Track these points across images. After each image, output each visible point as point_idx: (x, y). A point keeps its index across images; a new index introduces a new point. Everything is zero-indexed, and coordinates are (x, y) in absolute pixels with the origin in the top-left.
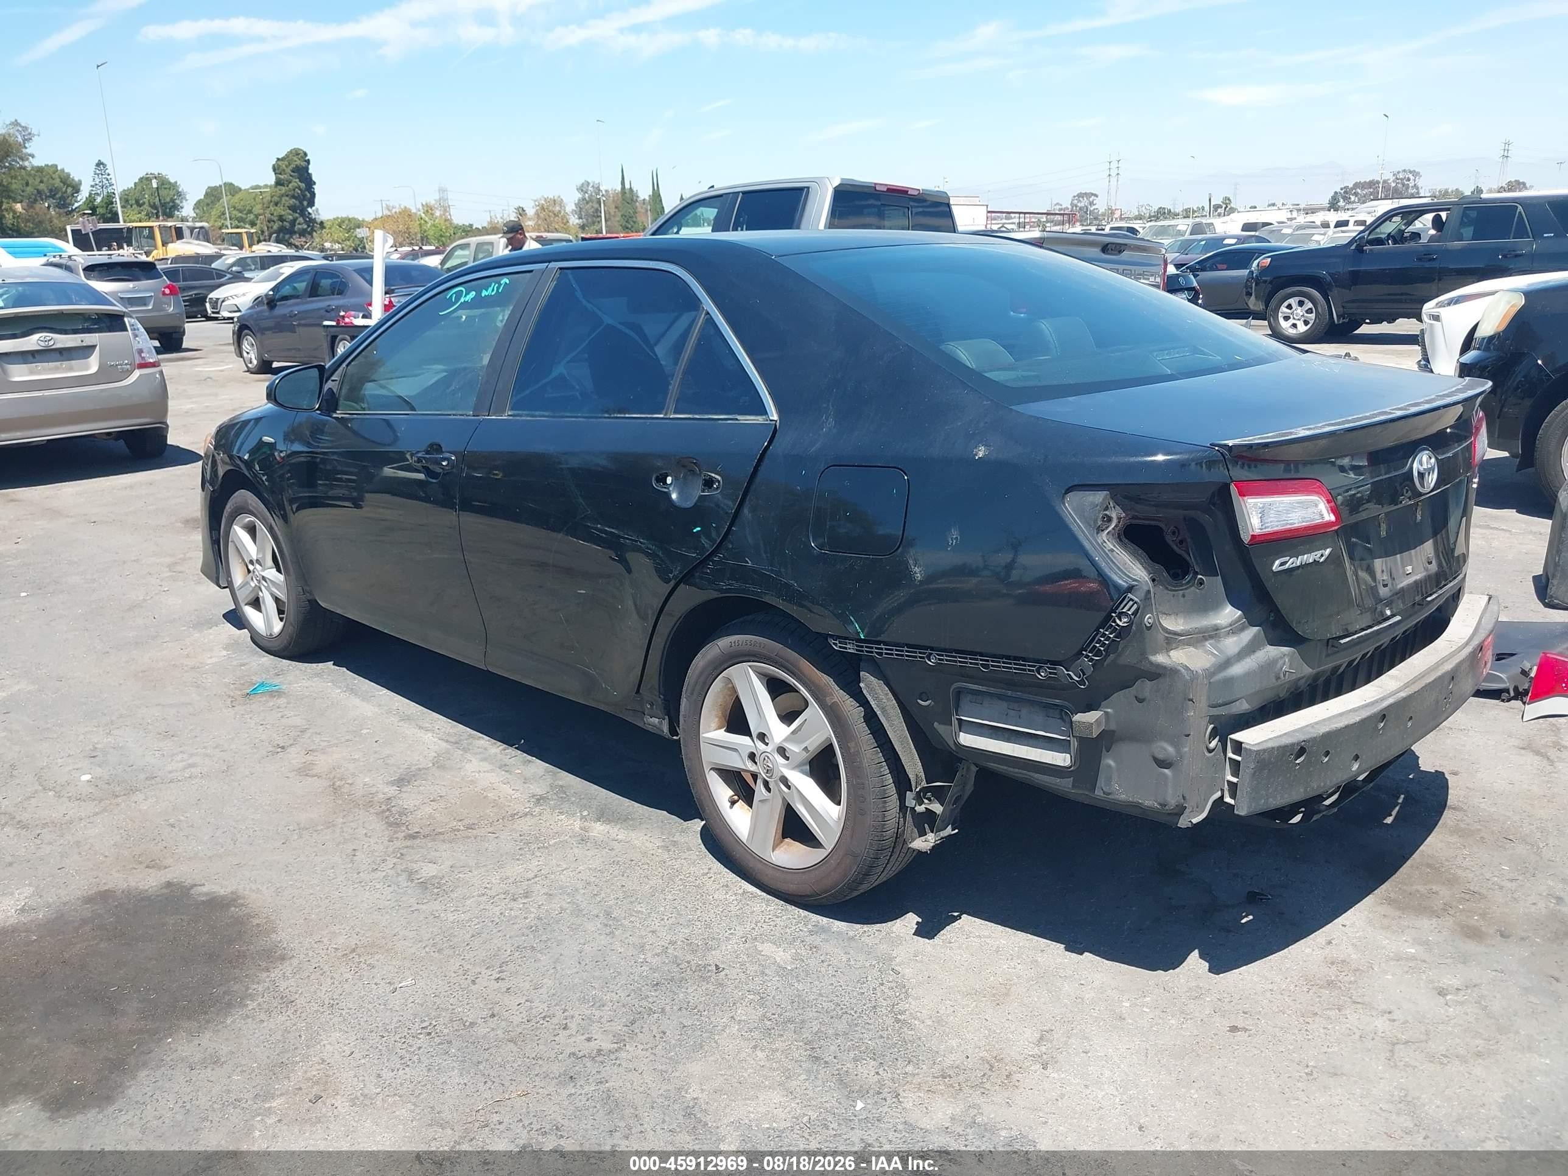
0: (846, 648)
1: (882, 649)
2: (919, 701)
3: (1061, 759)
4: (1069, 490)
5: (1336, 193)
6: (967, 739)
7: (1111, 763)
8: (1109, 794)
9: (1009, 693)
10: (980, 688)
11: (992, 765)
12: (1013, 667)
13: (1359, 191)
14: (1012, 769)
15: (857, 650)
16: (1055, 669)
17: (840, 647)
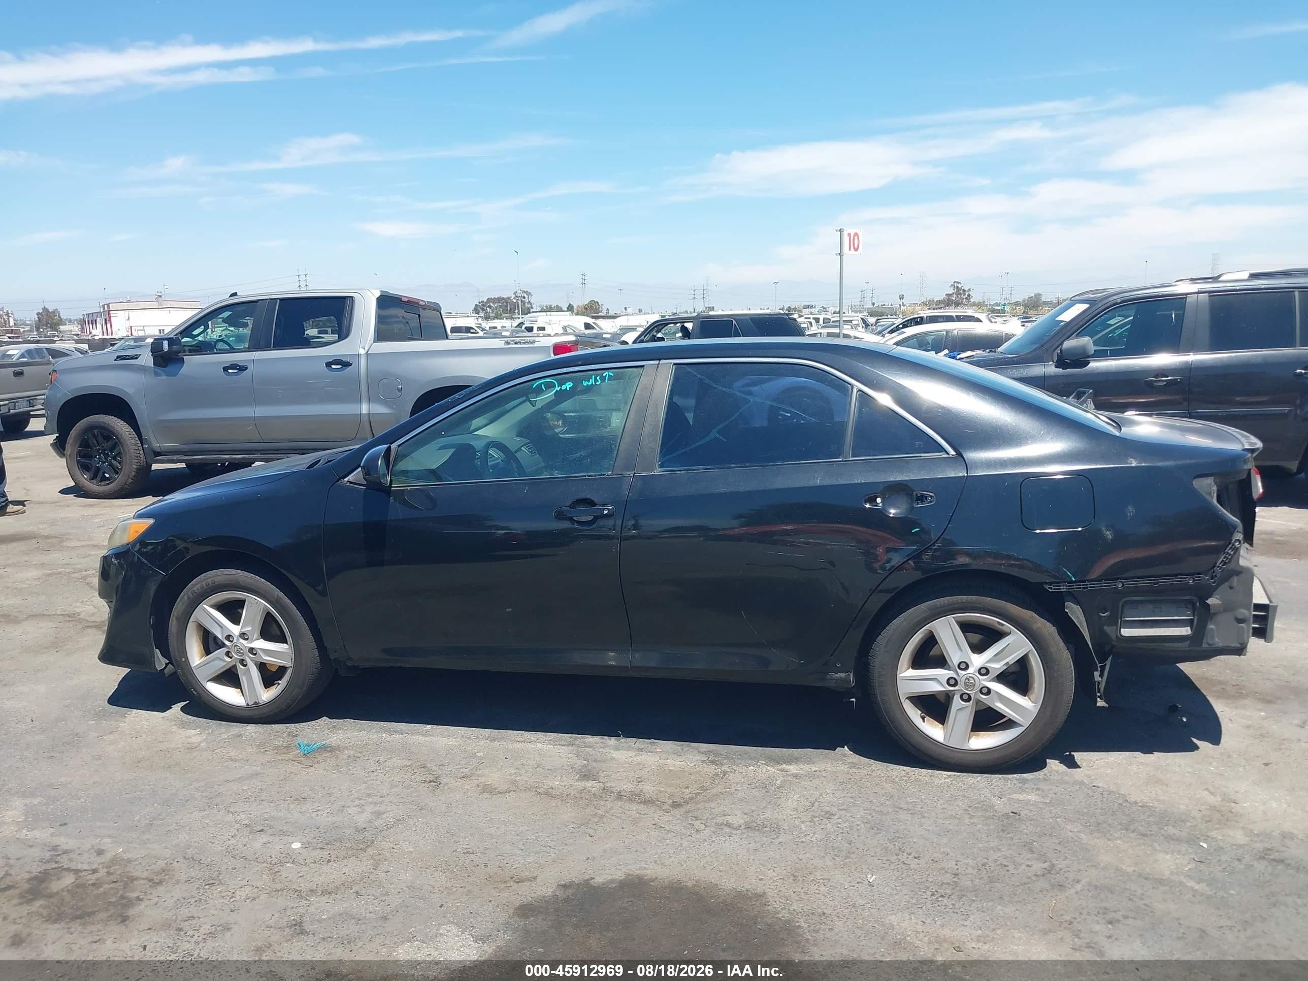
0: (1060, 589)
1: (1087, 585)
2: (1101, 614)
3: (1185, 631)
4: (1195, 478)
5: (476, 305)
6: (1126, 632)
7: (1212, 626)
8: (1211, 645)
9: (1159, 598)
10: (1143, 598)
11: (1140, 645)
12: (1175, 581)
13: (492, 304)
14: (1151, 644)
15: (1068, 589)
16: (1200, 577)
17: (1054, 589)
